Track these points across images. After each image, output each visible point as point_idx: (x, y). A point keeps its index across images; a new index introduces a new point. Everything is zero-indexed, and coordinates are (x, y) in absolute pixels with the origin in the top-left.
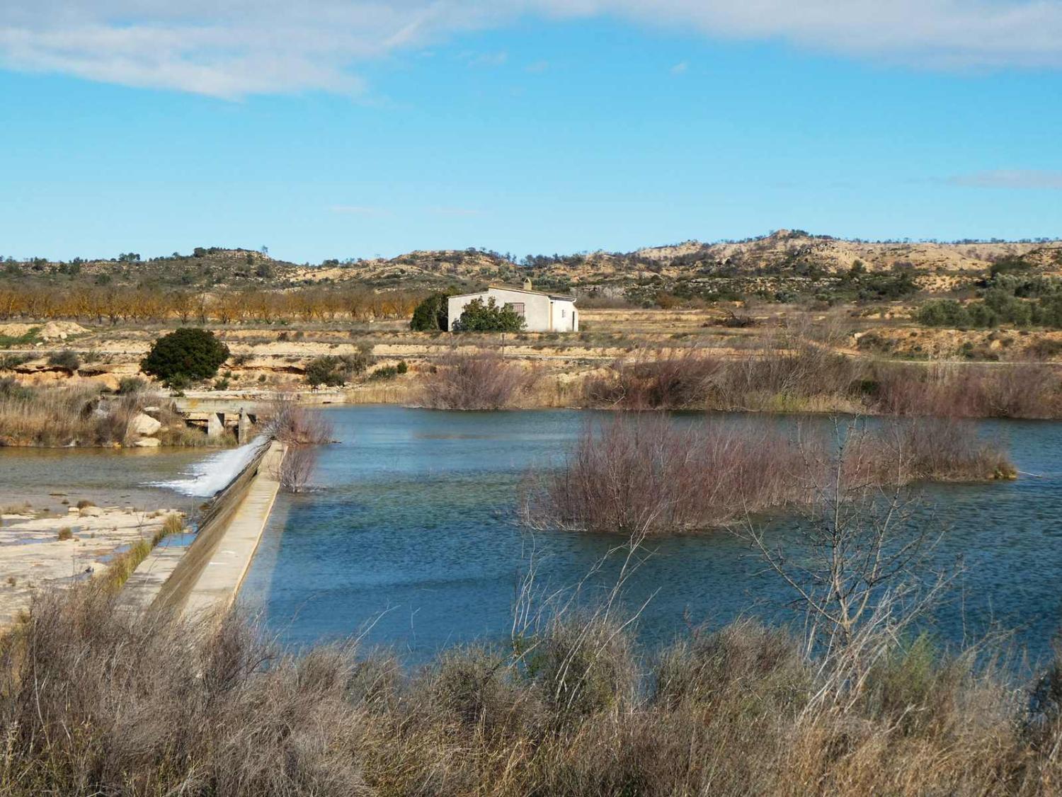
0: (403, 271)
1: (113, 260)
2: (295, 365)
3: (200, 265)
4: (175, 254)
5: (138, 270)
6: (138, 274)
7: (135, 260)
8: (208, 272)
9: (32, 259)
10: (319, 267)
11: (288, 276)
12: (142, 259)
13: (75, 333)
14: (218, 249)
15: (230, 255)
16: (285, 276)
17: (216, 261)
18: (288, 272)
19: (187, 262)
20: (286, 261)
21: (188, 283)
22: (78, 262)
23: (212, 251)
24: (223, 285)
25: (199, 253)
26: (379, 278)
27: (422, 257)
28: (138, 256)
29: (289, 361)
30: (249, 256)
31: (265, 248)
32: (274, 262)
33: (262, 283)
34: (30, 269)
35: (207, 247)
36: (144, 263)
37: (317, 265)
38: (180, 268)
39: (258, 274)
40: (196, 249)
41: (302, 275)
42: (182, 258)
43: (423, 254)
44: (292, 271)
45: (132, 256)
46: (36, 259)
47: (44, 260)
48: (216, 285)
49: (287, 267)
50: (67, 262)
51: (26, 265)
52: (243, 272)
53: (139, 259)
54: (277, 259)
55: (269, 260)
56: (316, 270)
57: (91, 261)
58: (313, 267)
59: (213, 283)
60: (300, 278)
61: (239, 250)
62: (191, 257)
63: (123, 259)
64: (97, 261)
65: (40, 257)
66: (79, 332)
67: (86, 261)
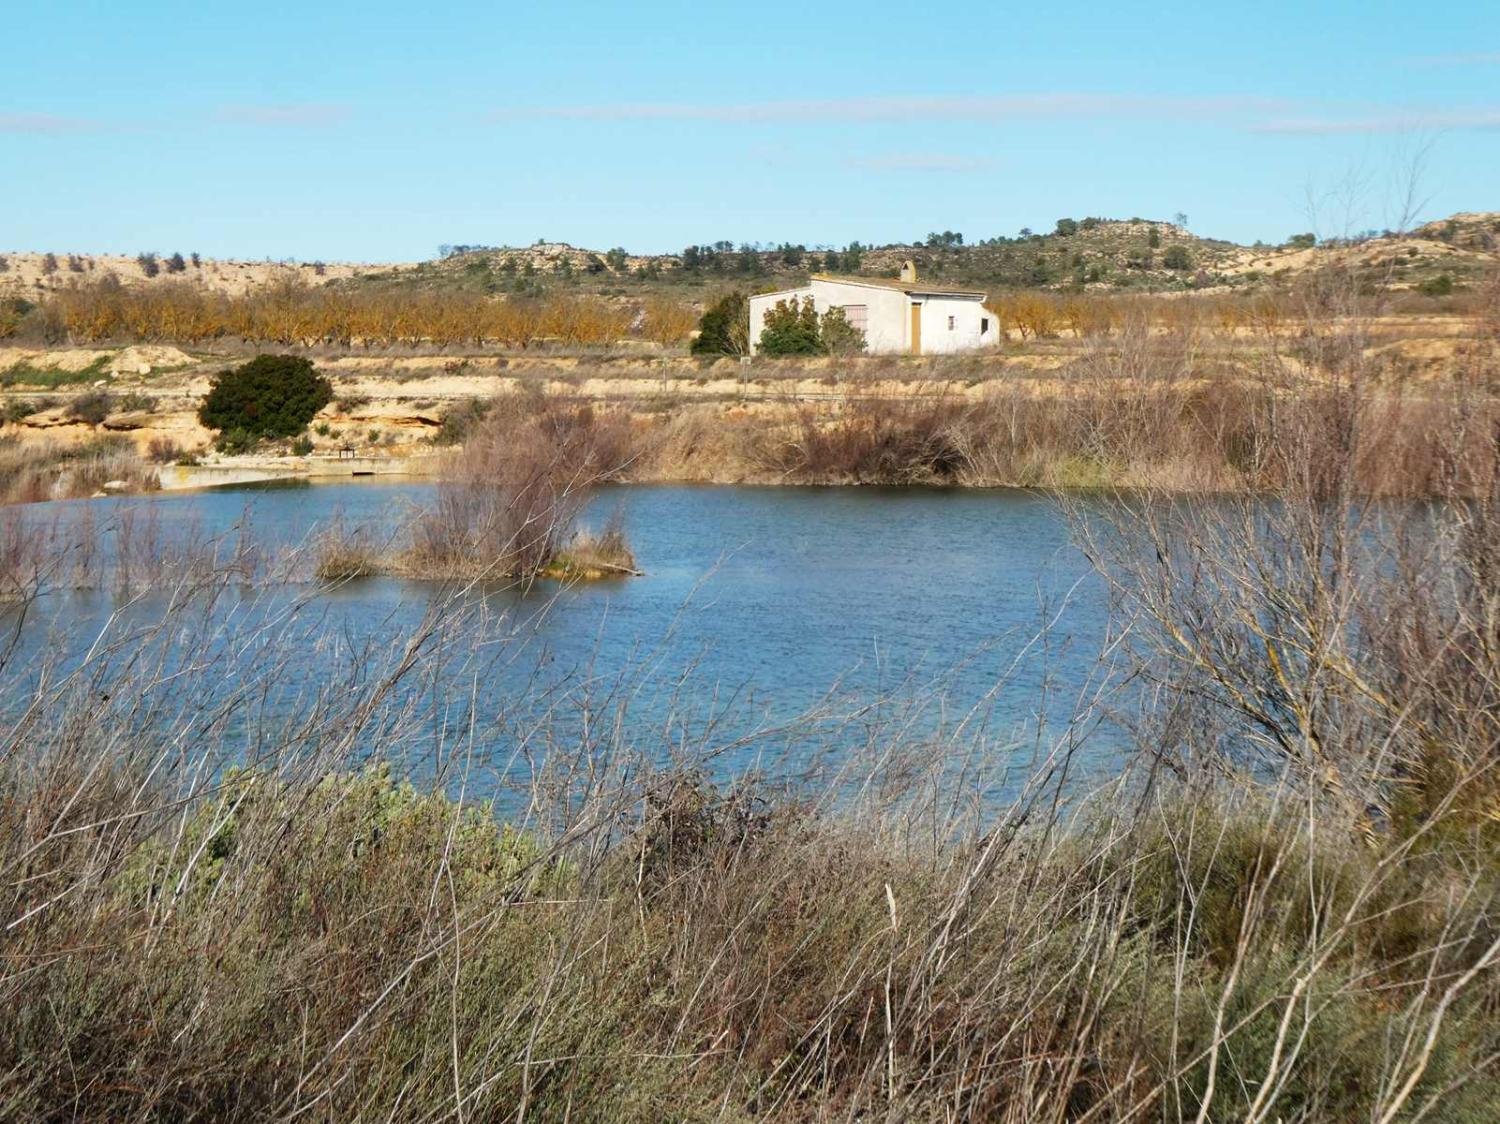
0: (1413, 252)
1: (918, 245)
2: (424, 414)
3: (1064, 250)
4: (1025, 232)
5: (956, 262)
6: (956, 268)
7: (955, 243)
8: (1078, 261)
9: (780, 248)
10: (1279, 249)
11: (1220, 265)
12: (966, 243)
13: (171, 364)
14: (1098, 221)
15: (1119, 231)
16: (1215, 267)
17: (1094, 243)
18: (1221, 259)
19: (1042, 245)
20: (1219, 239)
21: (1044, 281)
22: (856, 249)
23: (1090, 224)
24: (1099, 285)
25: (1066, 228)
26: (1370, 266)
27: (1470, 225)
28: (959, 236)
29: (419, 407)
30: (1153, 232)
31: (1182, 217)
32: (1199, 241)
33: (1173, 279)
34: (777, 263)
35: (1078, 217)
36: (967, 249)
37: (1275, 244)
38: (1029, 255)
39: (1167, 265)
40: (1059, 222)
41: (1246, 263)
42: (1037, 238)
43: (1472, 220)
44: (1228, 257)
45: (949, 236)
46: (787, 245)
47: (801, 248)
48: (1088, 286)
49: (1219, 249)
50: (838, 249)
51: (772, 257)
52: (1139, 261)
53: (961, 241)
54: (1204, 236)
55: (1189, 239)
56: (1273, 254)
57: (878, 248)
58: (1268, 249)
59: (1084, 282)
60: (1242, 270)
61: (1136, 221)
62: (1052, 235)
63: (934, 241)
64: (890, 247)
65: (794, 244)
66: (178, 362)
67: (871, 247)
